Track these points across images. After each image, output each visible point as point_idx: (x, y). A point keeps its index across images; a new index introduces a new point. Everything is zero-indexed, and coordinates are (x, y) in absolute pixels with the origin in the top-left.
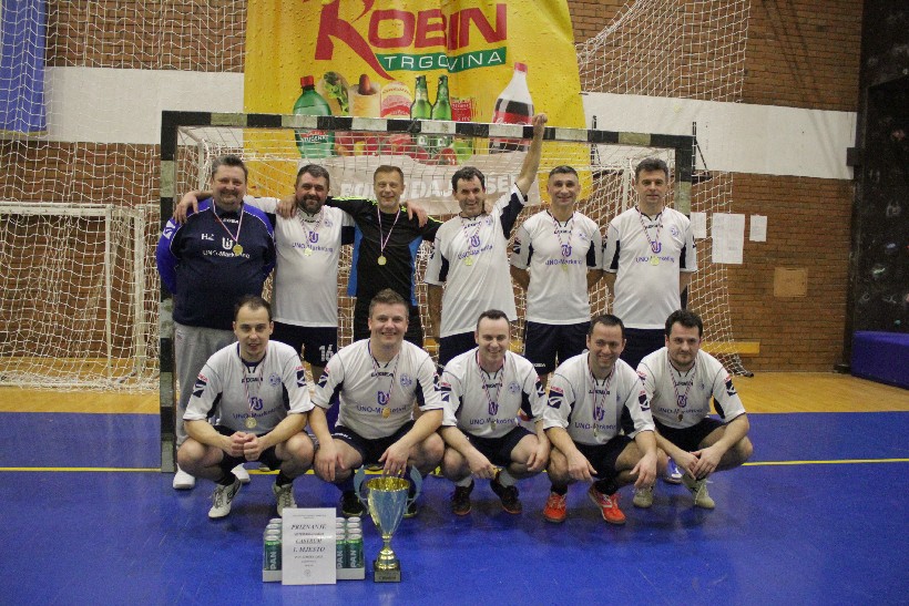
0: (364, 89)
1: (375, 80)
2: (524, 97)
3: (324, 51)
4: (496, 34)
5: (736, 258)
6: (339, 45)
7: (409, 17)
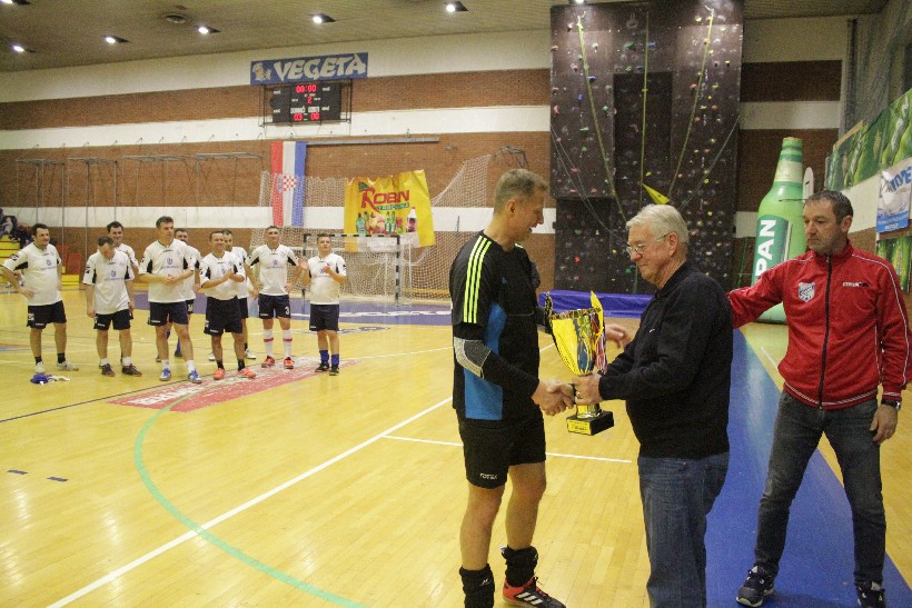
0: (373, 216)
1: (376, 213)
2: (414, 217)
3: (364, 206)
4: (407, 199)
6: (367, 203)
7: (385, 195)
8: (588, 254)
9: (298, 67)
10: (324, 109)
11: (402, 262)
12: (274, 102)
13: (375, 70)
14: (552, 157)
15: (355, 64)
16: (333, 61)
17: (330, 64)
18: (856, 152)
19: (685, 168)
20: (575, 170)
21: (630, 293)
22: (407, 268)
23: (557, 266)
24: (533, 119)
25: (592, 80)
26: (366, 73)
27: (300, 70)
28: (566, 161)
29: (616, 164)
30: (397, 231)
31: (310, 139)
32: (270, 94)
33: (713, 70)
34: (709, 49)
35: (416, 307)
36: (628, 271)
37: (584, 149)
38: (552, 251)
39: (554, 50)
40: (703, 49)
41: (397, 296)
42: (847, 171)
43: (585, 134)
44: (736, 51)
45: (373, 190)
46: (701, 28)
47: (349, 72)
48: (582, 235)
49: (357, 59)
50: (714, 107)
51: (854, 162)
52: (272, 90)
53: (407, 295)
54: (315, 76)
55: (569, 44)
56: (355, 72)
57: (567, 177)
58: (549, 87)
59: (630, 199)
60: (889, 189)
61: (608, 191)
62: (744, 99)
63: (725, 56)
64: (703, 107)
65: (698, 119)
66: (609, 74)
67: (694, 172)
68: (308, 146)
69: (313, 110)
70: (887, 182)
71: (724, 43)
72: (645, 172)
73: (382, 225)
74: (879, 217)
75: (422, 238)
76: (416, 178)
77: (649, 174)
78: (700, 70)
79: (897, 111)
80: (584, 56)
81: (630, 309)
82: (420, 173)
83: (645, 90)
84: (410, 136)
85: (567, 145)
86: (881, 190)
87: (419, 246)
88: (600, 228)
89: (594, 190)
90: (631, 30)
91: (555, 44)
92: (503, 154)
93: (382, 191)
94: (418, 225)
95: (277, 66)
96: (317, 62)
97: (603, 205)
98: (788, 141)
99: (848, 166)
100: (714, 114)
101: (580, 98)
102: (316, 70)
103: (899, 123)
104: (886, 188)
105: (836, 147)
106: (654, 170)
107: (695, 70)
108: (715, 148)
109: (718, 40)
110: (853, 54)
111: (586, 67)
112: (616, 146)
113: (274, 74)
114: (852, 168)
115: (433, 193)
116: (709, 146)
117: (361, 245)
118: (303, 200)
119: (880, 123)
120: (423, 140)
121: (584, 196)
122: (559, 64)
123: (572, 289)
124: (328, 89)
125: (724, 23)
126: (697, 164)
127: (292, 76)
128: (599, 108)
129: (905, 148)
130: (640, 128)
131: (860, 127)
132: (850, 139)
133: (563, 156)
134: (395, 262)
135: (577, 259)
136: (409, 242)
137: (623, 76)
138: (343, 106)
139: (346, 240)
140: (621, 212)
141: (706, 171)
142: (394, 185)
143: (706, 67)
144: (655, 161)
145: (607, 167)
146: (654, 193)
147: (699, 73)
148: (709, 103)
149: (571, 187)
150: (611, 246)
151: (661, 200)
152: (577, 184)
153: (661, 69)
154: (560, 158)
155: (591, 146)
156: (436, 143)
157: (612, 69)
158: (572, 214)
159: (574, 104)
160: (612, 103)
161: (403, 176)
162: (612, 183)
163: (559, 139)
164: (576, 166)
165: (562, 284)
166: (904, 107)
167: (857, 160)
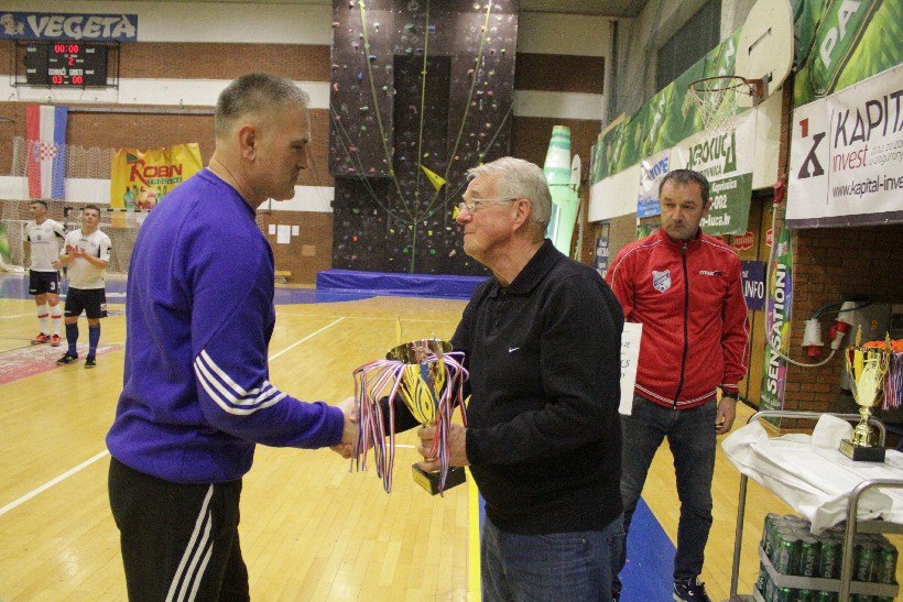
0: (142, 190)
1: (145, 187)
3: (132, 179)
4: (179, 173)
5: (288, 241)
6: (136, 176)
7: (156, 168)
8: (366, 233)
9: (56, 23)
10: (88, 72)
12: (28, 61)
13: (145, 35)
14: (331, 136)
15: (124, 26)
16: (98, 20)
17: (94, 23)
18: (619, 142)
19: (461, 151)
20: (354, 149)
21: (407, 272)
23: (335, 245)
25: (372, 60)
26: (135, 37)
27: (59, 27)
28: (345, 139)
29: (395, 145)
31: (73, 105)
32: (22, 51)
33: (489, 57)
34: (487, 36)
36: (406, 250)
37: (364, 128)
38: (330, 229)
39: (334, 26)
40: (481, 37)
42: (611, 159)
43: (364, 114)
44: (511, 40)
45: (143, 163)
46: (479, 16)
47: (117, 34)
48: (359, 214)
49: (126, 21)
51: (618, 151)
52: (26, 46)
54: (78, 35)
55: (350, 21)
56: (123, 34)
57: (346, 155)
58: (329, 62)
59: (409, 179)
60: (649, 178)
61: (387, 170)
62: (518, 86)
63: (501, 44)
64: (479, 92)
65: (474, 104)
66: (389, 53)
67: (469, 156)
68: (69, 112)
69: (74, 72)
70: (646, 171)
71: (500, 32)
72: (423, 153)
73: (152, 200)
74: (639, 204)
76: (189, 151)
77: (426, 155)
78: (477, 56)
79: (656, 106)
80: (365, 35)
81: (408, 288)
82: (194, 147)
83: (424, 73)
84: (183, 107)
85: (346, 123)
86: (641, 178)
88: (377, 206)
89: (373, 170)
90: (412, 13)
91: (336, 20)
93: (153, 164)
95: (32, 20)
96: (79, 20)
97: (382, 184)
98: (557, 130)
99: (612, 155)
100: (490, 100)
101: (360, 76)
102: (78, 29)
103: (657, 117)
104: (645, 177)
105: (600, 137)
106: (431, 152)
107: (473, 55)
108: (490, 132)
109: (494, 29)
110: (615, 53)
111: (367, 46)
112: (395, 125)
113: (27, 27)
114: (615, 156)
116: (485, 130)
117: (129, 221)
118: (64, 170)
119: (640, 116)
120: (197, 112)
121: (363, 175)
122: (341, 40)
123: (351, 269)
124: (92, 51)
125: (501, 13)
126: (473, 148)
127: (49, 33)
128: (379, 86)
129: (662, 139)
130: (419, 110)
131: (622, 119)
132: (613, 130)
133: (342, 135)
135: (355, 238)
137: (402, 57)
138: (110, 71)
139: (113, 215)
140: (399, 192)
141: (481, 155)
142: (166, 158)
143: (483, 54)
144: (432, 143)
145: (385, 147)
146: (431, 174)
147: (477, 59)
148: (486, 89)
149: (350, 165)
150: (388, 225)
151: (439, 181)
152: (356, 163)
153: (440, 53)
154: (338, 138)
155: (369, 125)
156: (211, 115)
157: (392, 49)
158: (351, 193)
159: (354, 82)
160: (392, 83)
161: (175, 149)
162: (391, 165)
163: (338, 117)
164: (356, 145)
165: (340, 263)
166: (662, 103)
167: (620, 150)
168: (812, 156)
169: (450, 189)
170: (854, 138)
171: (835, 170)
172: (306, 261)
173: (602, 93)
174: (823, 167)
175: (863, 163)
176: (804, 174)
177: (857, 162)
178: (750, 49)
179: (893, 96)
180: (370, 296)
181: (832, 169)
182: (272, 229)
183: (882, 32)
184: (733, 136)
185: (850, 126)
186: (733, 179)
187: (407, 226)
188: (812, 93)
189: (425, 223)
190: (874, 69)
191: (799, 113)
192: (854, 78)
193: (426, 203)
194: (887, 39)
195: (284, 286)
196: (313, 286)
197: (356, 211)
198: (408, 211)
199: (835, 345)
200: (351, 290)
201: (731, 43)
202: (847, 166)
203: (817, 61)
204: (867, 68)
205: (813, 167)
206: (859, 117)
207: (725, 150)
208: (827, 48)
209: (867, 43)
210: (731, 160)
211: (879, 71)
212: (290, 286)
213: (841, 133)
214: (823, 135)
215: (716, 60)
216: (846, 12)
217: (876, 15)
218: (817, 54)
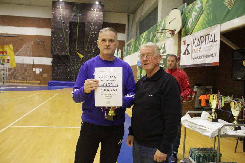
8: (61, 70)
11: (5, 72)
14: (52, 43)
18: (132, 46)
19: (88, 48)
20: (58, 47)
21: (73, 81)
22: (7, 74)
23: (53, 74)
24: (46, 32)
25: (63, 23)
29: (69, 46)
30: (3, 63)
33: (96, 23)
34: (95, 17)
35: (10, 86)
36: (73, 75)
37: (61, 41)
38: (51, 69)
39: (53, 13)
40: (93, 18)
41: (4, 82)
42: (129, 51)
43: (61, 38)
44: (102, 19)
46: (93, 12)
48: (60, 65)
50: (96, 33)
51: (131, 48)
53: (7, 82)
55: (57, 12)
57: (56, 49)
58: (51, 23)
59: (73, 56)
61: (67, 53)
63: (99, 20)
65: (91, 35)
66: (68, 22)
67: (90, 49)
72: (77, 49)
74: (138, 62)
75: (12, 65)
77: (78, 49)
78: (92, 23)
79: (142, 37)
80: (61, 16)
82: (11, 46)
83: (78, 27)
84: (8, 34)
85: (56, 40)
86: (138, 55)
87: (11, 68)
88: (64, 63)
89: (63, 53)
90: (75, 10)
91: (53, 11)
92: (37, 42)
94: (10, 61)
97: (66, 57)
99: (130, 50)
101: (60, 27)
103: (143, 39)
105: (126, 45)
106: (80, 48)
107: (91, 22)
109: (97, 16)
110: (128, 23)
111: (62, 19)
112: (69, 41)
114: (131, 50)
115: (15, 52)
116: (94, 43)
119: (138, 39)
120: (12, 36)
121: (60, 54)
122: (54, 17)
123: (57, 80)
125: (99, 11)
126: (91, 47)
128: (65, 30)
130: (76, 37)
131: (132, 40)
132: (130, 42)
134: (3, 72)
135: (58, 72)
136: (8, 66)
137: (72, 22)
140: (71, 59)
141: (93, 49)
142: (2, 49)
143: (94, 22)
144: (80, 46)
145: (67, 47)
146: (79, 54)
147: (92, 24)
148: (95, 31)
149: (57, 52)
150: (68, 68)
151: (82, 56)
152: (59, 51)
153: (82, 22)
154: (54, 44)
155: (63, 41)
156: (16, 37)
157: (69, 20)
158: (57, 59)
159: (58, 29)
160: (69, 29)
161: (5, 46)
162: (68, 51)
163: (54, 38)
164: (59, 46)
165: (54, 79)
166: (144, 36)
167: (132, 48)
168: (187, 49)
169: (85, 58)
170: (197, 45)
171: (193, 53)
172: (44, 78)
173: (125, 33)
174: (190, 52)
175: (200, 51)
176: (185, 54)
177: (199, 51)
178: (170, 23)
179: (207, 35)
180: (63, 88)
181: (192, 53)
182: (34, 69)
183: (203, 20)
184: (165, 45)
185: (196, 42)
186: (165, 55)
187: (73, 68)
188: (186, 34)
189: (78, 68)
190: (202, 29)
191: (183, 39)
192: (197, 30)
193: (78, 62)
194: (205, 22)
195: (38, 85)
196: (47, 86)
197: (58, 64)
198: (73, 64)
199: (193, 97)
200: (57, 86)
201: (163, 21)
202: (196, 52)
203: (187, 26)
204: (200, 28)
205: (187, 52)
206: (199, 40)
207: (163, 48)
208: (190, 23)
209: (200, 22)
210: (164, 51)
211: (203, 29)
212: (40, 85)
213: (194, 44)
214: (189, 44)
215: (159, 25)
216: (194, 15)
217: (202, 16)
218: (187, 24)
